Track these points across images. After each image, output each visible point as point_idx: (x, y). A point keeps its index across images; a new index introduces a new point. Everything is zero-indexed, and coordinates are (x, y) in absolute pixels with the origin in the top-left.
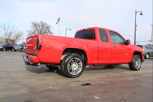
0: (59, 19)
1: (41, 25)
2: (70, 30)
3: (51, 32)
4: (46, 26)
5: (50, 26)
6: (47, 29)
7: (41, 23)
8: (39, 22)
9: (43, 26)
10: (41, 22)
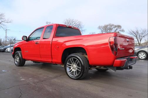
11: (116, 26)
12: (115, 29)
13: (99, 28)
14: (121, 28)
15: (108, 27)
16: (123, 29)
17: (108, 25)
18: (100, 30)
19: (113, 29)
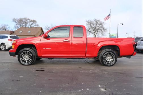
1: (95, 22)
2: (123, 24)
3: (105, 28)
4: (100, 23)
5: (103, 23)
6: (100, 25)
8: (93, 20)
9: (97, 23)
10: (95, 20)
11: (31, 21)
12: (31, 23)
13: (14, 20)
14: (36, 23)
15: (24, 21)
16: (38, 24)
17: (23, 19)
18: (15, 23)
19: (29, 23)
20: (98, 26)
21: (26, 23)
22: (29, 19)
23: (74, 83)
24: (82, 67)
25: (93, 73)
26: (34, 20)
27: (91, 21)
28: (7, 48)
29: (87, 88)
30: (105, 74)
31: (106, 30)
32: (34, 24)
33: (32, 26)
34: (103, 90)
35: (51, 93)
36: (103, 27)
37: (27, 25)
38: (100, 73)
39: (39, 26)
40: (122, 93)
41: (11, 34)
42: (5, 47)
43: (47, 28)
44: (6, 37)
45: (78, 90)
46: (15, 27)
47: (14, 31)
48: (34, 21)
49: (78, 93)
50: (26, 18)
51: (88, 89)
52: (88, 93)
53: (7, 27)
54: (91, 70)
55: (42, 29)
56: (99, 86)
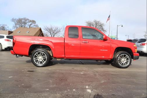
0: (109, 17)
1: (95, 23)
2: (122, 26)
3: (104, 29)
4: (100, 24)
5: (103, 24)
6: (100, 27)
7: (94, 22)
8: (92, 21)
9: (96, 24)
11: (31, 21)
12: (30, 23)
13: (13, 20)
14: (35, 23)
15: (23, 21)
16: (37, 25)
17: (22, 19)
18: (13, 23)
19: (28, 23)
20: (98, 27)
21: (25, 23)
22: (28, 20)
23: (62, 84)
24: (75, 69)
25: (84, 75)
26: (34, 20)
27: (91, 22)
28: (3, 48)
29: (74, 88)
30: (96, 75)
31: (106, 31)
32: (33, 24)
33: (31, 26)
34: (89, 91)
35: (36, 94)
36: (102, 28)
37: (27, 25)
38: (92, 74)
39: (38, 26)
40: (107, 94)
41: (9, 34)
42: (2, 48)
43: (46, 29)
44: (3, 37)
45: (65, 91)
46: (14, 27)
47: (13, 31)
48: (34, 22)
49: (63, 94)
50: (25, 18)
51: (74, 90)
52: (73, 94)
53: (6, 27)
54: (84, 71)
55: (40, 30)
56: (87, 87)
